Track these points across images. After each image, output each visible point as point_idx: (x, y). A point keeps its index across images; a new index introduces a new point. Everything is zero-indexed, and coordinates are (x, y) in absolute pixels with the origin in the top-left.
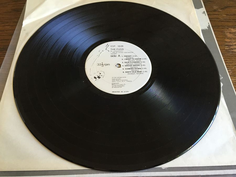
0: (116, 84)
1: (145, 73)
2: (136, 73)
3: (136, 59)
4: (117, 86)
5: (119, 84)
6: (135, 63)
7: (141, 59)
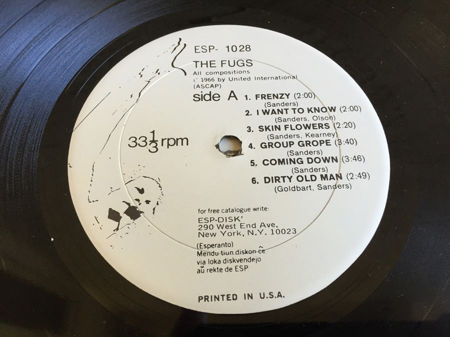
0: (216, 250)
1: (356, 182)
2: (314, 185)
3: (309, 110)
4: (225, 261)
5: (234, 249)
6: (308, 131)
7: (333, 109)
